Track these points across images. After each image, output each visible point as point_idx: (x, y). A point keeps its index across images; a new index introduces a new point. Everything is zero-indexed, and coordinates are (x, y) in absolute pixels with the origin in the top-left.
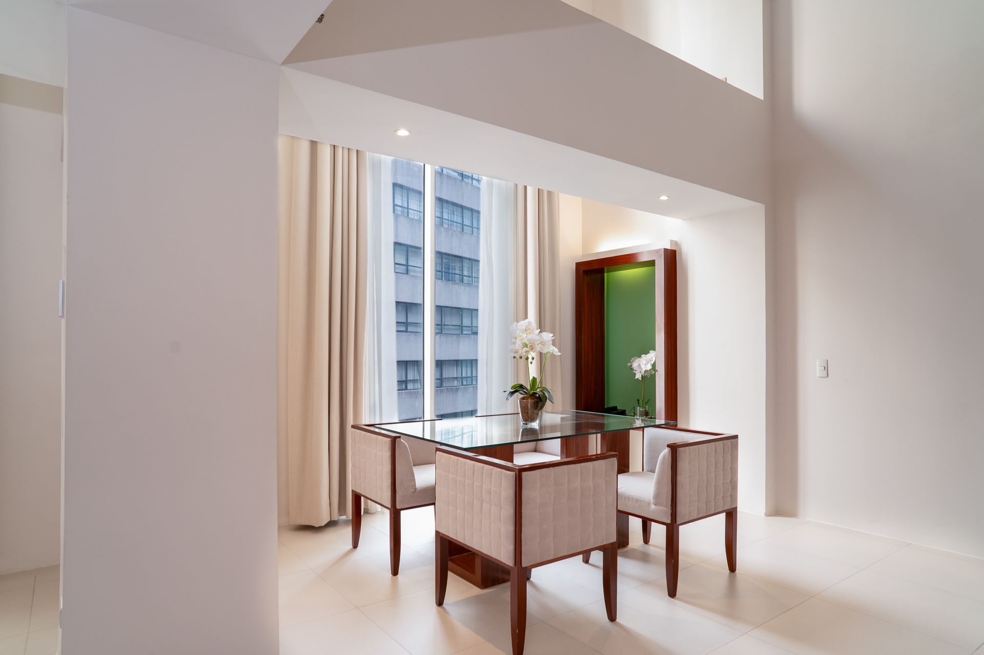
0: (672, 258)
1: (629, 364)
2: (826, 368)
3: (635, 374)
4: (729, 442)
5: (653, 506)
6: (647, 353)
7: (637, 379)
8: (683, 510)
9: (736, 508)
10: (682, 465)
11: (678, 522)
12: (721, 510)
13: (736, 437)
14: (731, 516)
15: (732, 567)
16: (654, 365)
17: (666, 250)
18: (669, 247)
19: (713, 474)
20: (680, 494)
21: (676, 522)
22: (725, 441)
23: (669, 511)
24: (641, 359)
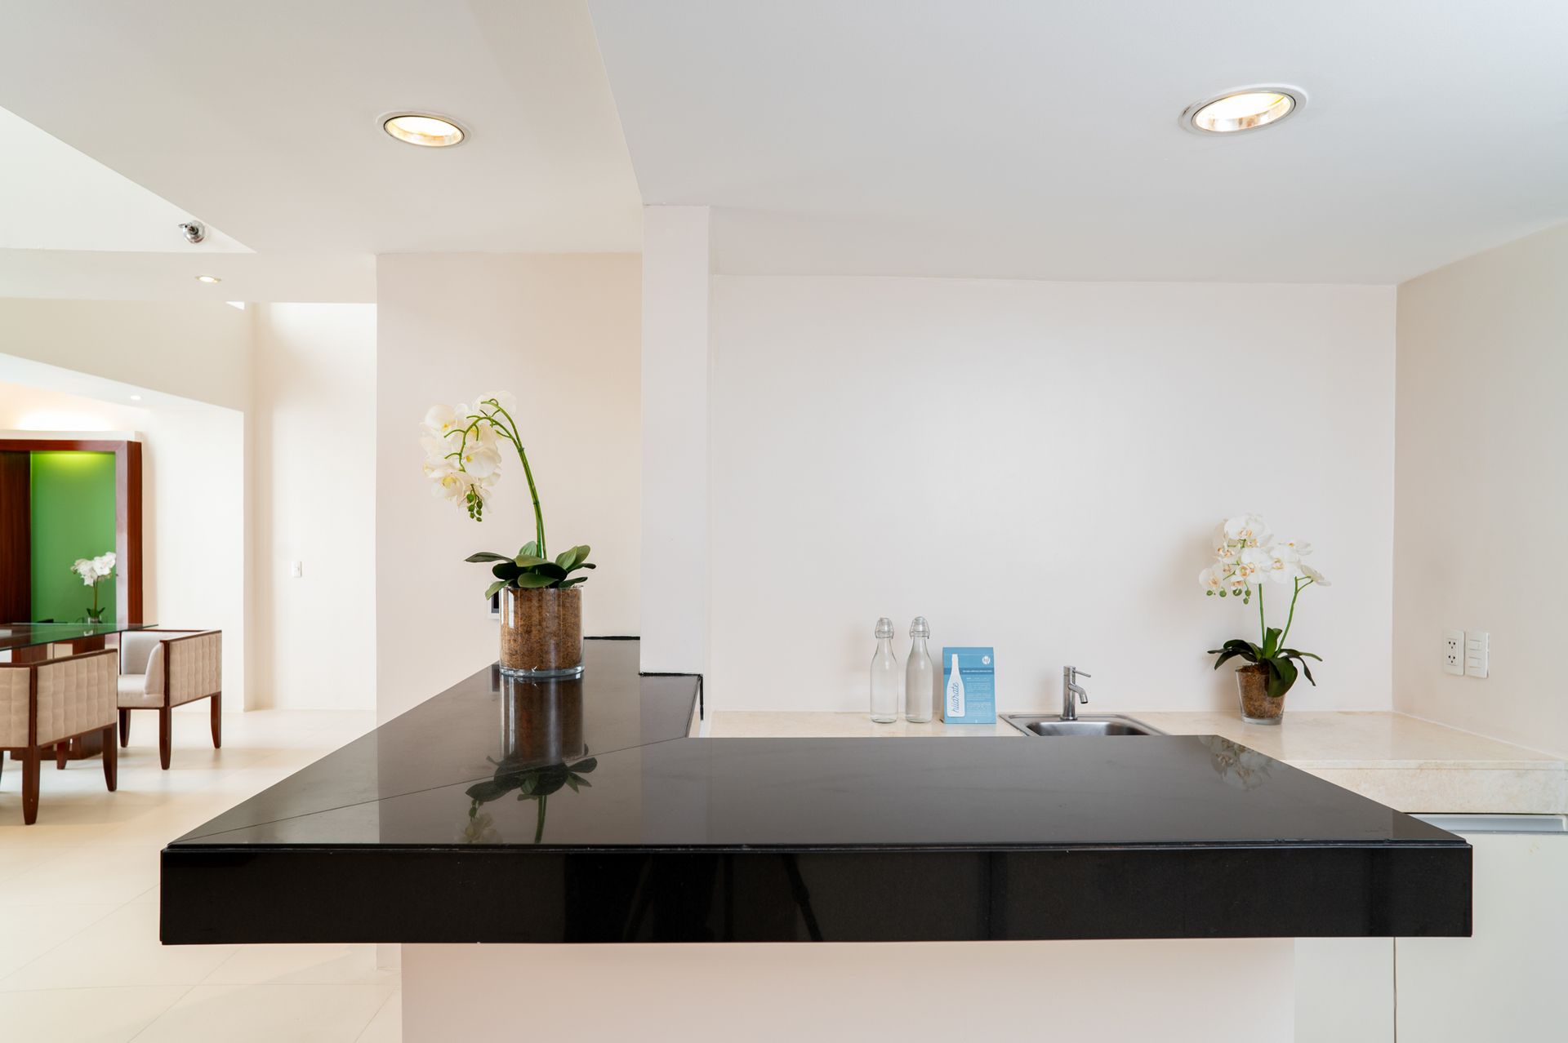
0: (135, 451)
1: (72, 568)
2: (300, 569)
3: (83, 580)
4: (214, 636)
5: (145, 696)
6: (102, 554)
7: (88, 585)
8: (175, 694)
9: (220, 693)
10: (175, 657)
11: (172, 704)
12: (207, 694)
13: (220, 632)
14: (216, 701)
15: (217, 744)
16: (113, 569)
17: (130, 443)
18: (133, 439)
19: (201, 664)
20: (173, 681)
21: (169, 705)
22: (211, 636)
23: (162, 696)
24: (93, 561)
